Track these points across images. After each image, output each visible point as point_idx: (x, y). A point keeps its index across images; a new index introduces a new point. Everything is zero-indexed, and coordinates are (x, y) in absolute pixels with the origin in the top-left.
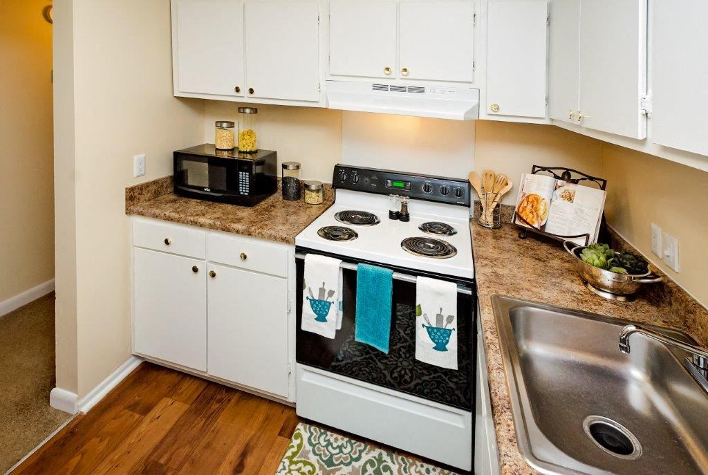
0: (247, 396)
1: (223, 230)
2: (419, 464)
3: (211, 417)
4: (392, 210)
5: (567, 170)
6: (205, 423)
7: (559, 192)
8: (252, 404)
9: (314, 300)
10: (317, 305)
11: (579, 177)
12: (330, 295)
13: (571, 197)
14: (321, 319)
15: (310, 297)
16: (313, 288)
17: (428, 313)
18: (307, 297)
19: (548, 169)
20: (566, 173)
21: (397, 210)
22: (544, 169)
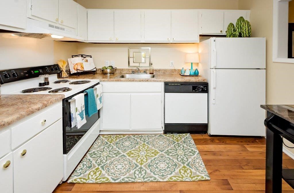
7: (84, 60)
9: (80, 113)
10: (81, 115)
11: (85, 56)
12: (83, 107)
13: (87, 61)
14: (82, 118)
15: (79, 113)
16: (79, 109)
17: (99, 95)
18: (78, 114)
19: (77, 56)
20: (82, 56)
21: (43, 82)
22: (75, 56)
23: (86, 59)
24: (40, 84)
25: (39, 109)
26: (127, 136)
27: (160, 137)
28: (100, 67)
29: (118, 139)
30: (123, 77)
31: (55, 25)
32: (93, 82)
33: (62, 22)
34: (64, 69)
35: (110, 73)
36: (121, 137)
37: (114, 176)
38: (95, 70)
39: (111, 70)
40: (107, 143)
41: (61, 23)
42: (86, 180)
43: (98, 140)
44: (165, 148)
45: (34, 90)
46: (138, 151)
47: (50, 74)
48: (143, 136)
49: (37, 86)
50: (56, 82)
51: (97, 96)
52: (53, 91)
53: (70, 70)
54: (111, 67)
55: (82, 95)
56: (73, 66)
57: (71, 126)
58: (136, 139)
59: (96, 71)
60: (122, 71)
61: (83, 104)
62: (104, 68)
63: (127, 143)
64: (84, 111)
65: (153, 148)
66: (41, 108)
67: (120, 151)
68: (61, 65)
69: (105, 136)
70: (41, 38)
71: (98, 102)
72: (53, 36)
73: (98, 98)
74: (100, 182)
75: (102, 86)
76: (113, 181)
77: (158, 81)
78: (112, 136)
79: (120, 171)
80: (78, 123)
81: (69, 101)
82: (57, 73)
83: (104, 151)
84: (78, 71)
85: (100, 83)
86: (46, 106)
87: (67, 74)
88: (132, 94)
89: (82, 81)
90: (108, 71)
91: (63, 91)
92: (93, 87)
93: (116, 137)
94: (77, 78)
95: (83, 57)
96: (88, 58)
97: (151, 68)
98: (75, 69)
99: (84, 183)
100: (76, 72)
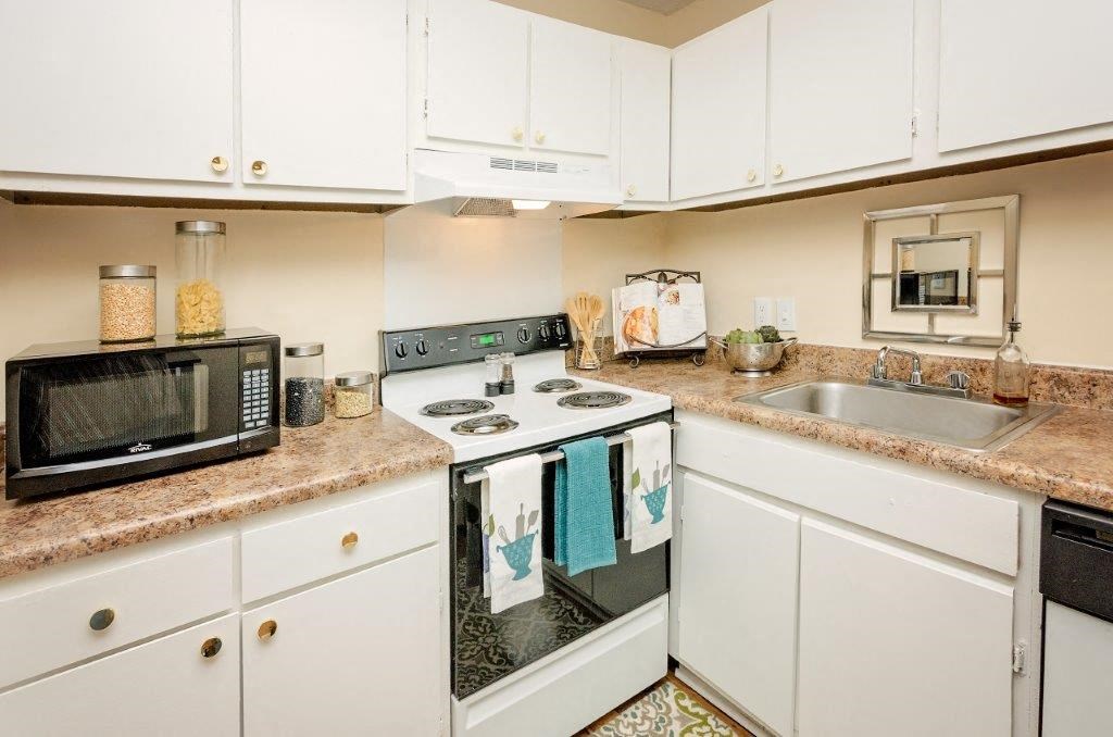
2: (620, 717)
4: (489, 382)
5: (662, 271)
7: (664, 297)
10: (514, 554)
11: (675, 276)
12: (532, 522)
13: (676, 299)
14: (522, 571)
15: (504, 544)
16: (506, 525)
17: (646, 476)
18: (498, 547)
19: (642, 276)
20: (662, 276)
21: (494, 380)
22: (638, 277)
23: (674, 288)
24: (488, 386)
25: (332, 489)
31: (513, 156)
33: (541, 141)
34: (589, 335)
38: (701, 344)
41: (537, 146)
43: (649, 703)
50: (541, 388)
51: (636, 480)
52: (463, 426)
54: (769, 336)
56: (622, 321)
59: (707, 348)
60: (825, 364)
62: (734, 339)
64: (539, 538)
66: (340, 485)
69: (686, 702)
72: (519, 205)
73: (639, 491)
78: (710, 720)
81: (474, 477)
86: (361, 481)
87: (599, 352)
88: (808, 521)
90: (754, 353)
91: (494, 428)
95: (665, 281)
96: (685, 287)
98: (626, 337)
100: (626, 348)
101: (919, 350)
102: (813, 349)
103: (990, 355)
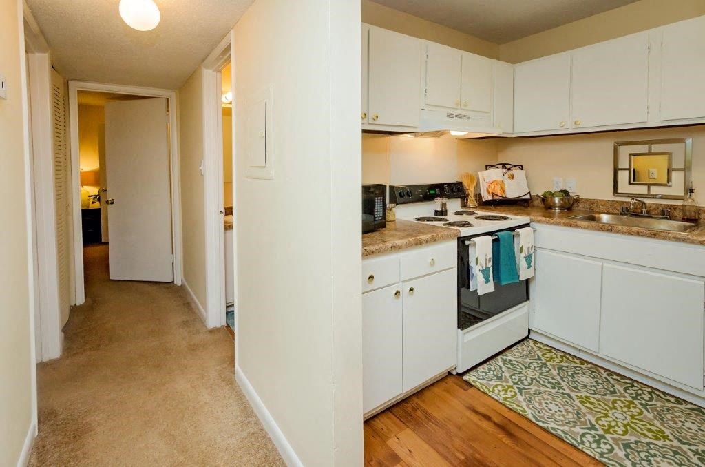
0: (419, 393)
1: (416, 244)
3: (429, 417)
4: (437, 210)
5: (503, 164)
6: (432, 422)
7: (506, 176)
8: (428, 394)
9: (483, 270)
10: (485, 272)
11: (510, 166)
13: (512, 177)
14: (487, 281)
15: (481, 269)
16: (482, 261)
17: (525, 249)
19: (494, 166)
20: (504, 166)
21: (439, 209)
22: (491, 166)
23: (510, 172)
24: (436, 212)
25: (427, 242)
26: (589, 366)
27: (696, 414)
28: (539, 191)
29: (566, 362)
30: (592, 219)
31: (455, 112)
32: (516, 219)
33: (466, 105)
34: (471, 192)
35: (561, 208)
36: (574, 362)
37: (537, 413)
38: (528, 197)
39: (562, 199)
40: (539, 359)
41: (464, 108)
42: (489, 391)
44: (698, 443)
45: (429, 219)
46: (608, 406)
47: (449, 197)
48: (635, 384)
49: (432, 215)
50: (458, 213)
51: (521, 250)
52: (449, 224)
53: (480, 194)
54: (566, 193)
55: (489, 239)
56: (486, 185)
57: (469, 288)
58: (612, 381)
59: (530, 199)
60: (593, 207)
61: (490, 255)
62: (547, 195)
63: (585, 380)
64: (491, 270)
65: (657, 423)
66: (429, 241)
67: (563, 384)
68: (465, 184)
69: (539, 345)
70: (439, 137)
71: (522, 263)
72: (454, 133)
73: (523, 255)
74: (511, 407)
75: (534, 231)
76: (533, 420)
77: (692, 242)
78: (553, 351)
79: (553, 415)
80: (479, 285)
81: (467, 243)
82: (460, 198)
83: (529, 367)
84: (496, 198)
85: (531, 224)
86: (435, 240)
87: (476, 200)
89: (496, 217)
90: (557, 201)
92: (512, 229)
93: (562, 357)
94: (491, 210)
95: (506, 169)
96: (516, 172)
97: (689, 203)
98: (489, 193)
99: (484, 393)
100: (490, 198)
101: (647, 201)
102: (586, 200)
103: (680, 203)
